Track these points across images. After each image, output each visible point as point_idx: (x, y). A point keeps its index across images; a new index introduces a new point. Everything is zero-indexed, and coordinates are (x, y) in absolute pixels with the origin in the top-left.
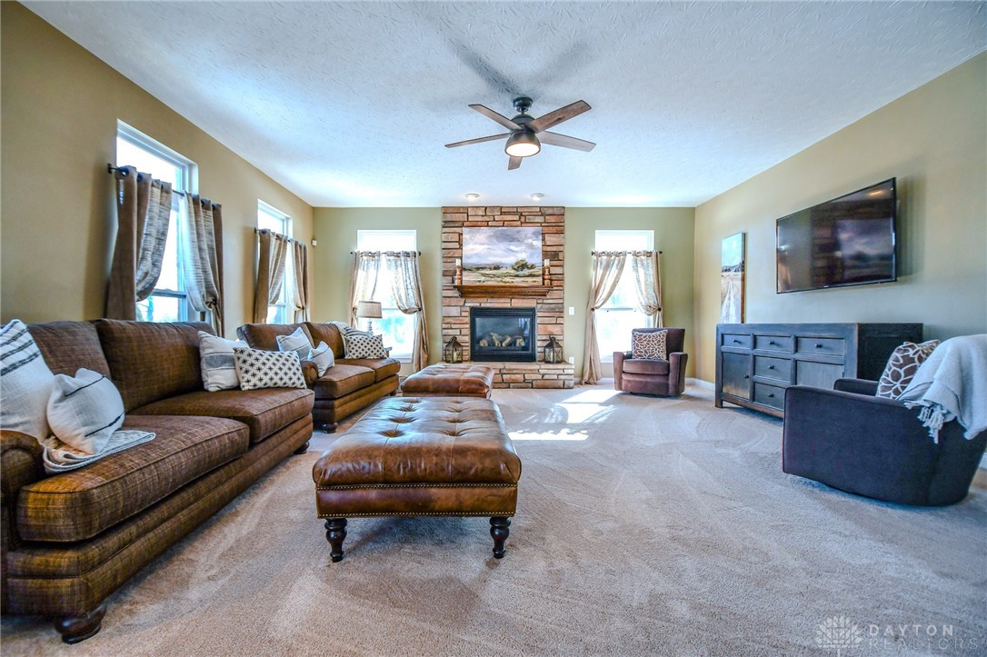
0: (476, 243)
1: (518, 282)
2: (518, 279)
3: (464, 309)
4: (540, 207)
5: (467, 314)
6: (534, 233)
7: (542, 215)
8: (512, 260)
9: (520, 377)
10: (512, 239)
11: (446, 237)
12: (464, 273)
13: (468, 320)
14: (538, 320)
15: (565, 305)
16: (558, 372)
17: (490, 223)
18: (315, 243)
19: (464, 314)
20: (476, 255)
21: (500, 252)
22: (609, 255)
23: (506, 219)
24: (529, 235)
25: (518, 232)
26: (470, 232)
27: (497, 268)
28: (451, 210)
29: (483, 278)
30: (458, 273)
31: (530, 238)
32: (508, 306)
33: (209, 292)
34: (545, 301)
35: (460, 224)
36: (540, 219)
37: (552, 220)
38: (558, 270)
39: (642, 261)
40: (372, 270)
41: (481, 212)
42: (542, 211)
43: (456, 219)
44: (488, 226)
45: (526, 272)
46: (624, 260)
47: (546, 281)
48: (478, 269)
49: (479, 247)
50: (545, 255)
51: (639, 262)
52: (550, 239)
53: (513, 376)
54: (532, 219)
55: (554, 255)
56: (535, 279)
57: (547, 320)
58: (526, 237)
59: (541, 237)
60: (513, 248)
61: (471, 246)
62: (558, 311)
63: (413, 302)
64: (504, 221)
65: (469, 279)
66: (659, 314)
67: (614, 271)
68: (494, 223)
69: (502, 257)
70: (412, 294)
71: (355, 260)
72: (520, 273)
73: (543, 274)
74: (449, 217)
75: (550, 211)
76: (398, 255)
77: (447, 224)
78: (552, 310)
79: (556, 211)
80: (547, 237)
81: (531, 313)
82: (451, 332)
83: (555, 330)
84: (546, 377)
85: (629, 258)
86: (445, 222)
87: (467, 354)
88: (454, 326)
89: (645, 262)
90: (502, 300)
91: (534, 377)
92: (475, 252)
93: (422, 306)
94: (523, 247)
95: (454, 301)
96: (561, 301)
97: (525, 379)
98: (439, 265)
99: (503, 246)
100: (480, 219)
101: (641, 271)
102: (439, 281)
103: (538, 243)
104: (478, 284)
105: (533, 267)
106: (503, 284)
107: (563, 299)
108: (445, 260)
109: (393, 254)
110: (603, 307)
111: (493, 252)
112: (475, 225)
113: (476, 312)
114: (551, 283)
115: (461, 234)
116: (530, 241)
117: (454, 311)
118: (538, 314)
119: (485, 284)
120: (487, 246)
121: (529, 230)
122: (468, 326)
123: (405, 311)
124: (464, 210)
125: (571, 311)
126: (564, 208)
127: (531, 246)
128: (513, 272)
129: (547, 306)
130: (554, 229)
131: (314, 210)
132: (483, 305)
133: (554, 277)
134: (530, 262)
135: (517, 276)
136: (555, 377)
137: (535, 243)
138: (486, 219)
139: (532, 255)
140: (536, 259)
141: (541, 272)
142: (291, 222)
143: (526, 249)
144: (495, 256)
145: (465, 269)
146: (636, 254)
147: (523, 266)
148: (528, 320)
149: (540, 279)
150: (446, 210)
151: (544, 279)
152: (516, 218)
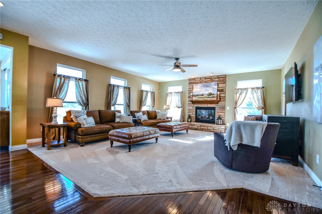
0: (197, 88)
1: (209, 99)
2: (209, 98)
3: (193, 107)
4: (217, 76)
5: (194, 109)
6: (215, 84)
7: (218, 78)
8: (207, 93)
9: (206, 128)
10: (208, 86)
11: (189, 87)
12: (193, 97)
13: (194, 110)
14: (216, 111)
15: (226, 106)
16: (218, 127)
17: (202, 82)
18: (159, 91)
19: (193, 109)
20: (197, 92)
21: (204, 90)
22: (241, 89)
23: (206, 80)
24: (213, 85)
25: (210, 84)
26: (195, 85)
27: (203, 95)
28: (191, 80)
29: (198, 98)
30: (191, 97)
31: (214, 86)
32: (207, 106)
33: (127, 104)
34: (218, 105)
35: (193, 83)
36: (217, 79)
37: (222, 79)
38: (224, 95)
39: (255, 91)
40: (171, 97)
41: (199, 79)
42: (218, 77)
43: (192, 82)
44: (201, 83)
45: (211, 96)
46: (247, 91)
47: (218, 99)
48: (197, 96)
49: (198, 90)
50: (218, 90)
51: (254, 91)
52: (220, 85)
53: (204, 127)
54: (215, 80)
55: (221, 90)
56: (214, 98)
57: (219, 111)
58: (212, 85)
59: (217, 85)
60: (208, 89)
61: (196, 89)
62: (224, 108)
63: (180, 105)
64: (206, 81)
65: (194, 99)
66: (263, 110)
67: (244, 95)
68: (203, 82)
69: (204, 92)
70: (180, 103)
71: (167, 95)
72: (210, 96)
73: (217, 97)
74: (190, 82)
75: (221, 77)
76: (177, 93)
77: (190, 83)
78: (221, 108)
79: (223, 76)
80: (219, 85)
81: (214, 109)
82: (190, 114)
83: (222, 114)
84: (214, 129)
85: (250, 90)
86: (189, 83)
87: (194, 120)
88: (191, 112)
89: (257, 91)
90: (205, 105)
91: (211, 128)
92: (197, 91)
93: (183, 106)
94: (211, 89)
95: (191, 105)
96: (224, 105)
97: (208, 129)
98: (187, 95)
99: (205, 89)
100: (199, 81)
101: (255, 94)
102: (187, 99)
103: (216, 87)
104: (197, 100)
105: (214, 94)
106: (204, 100)
107: (225, 104)
108: (189, 93)
109: (175, 93)
110: (239, 107)
111: (202, 91)
112: (197, 83)
113: (197, 108)
114: (220, 99)
115: (193, 86)
116: (213, 86)
117: (191, 108)
118: (216, 109)
119: (199, 100)
120: (200, 89)
121: (213, 83)
122: (195, 112)
123: (178, 108)
124: (194, 79)
125: (228, 108)
126: (226, 75)
127: (214, 88)
128: (207, 96)
129: (219, 107)
130: (222, 82)
131: (159, 83)
132: (199, 106)
133: (221, 97)
134: (213, 93)
135: (209, 97)
136: (218, 129)
137: (215, 87)
138: (200, 81)
139: (214, 91)
140: (215, 92)
141: (216, 96)
142: (152, 87)
143: (212, 89)
144: (202, 92)
145: (193, 96)
146: (253, 89)
147: (211, 94)
148: (213, 111)
149: (216, 98)
150: (190, 80)
151: (217, 98)
152: (210, 80)
